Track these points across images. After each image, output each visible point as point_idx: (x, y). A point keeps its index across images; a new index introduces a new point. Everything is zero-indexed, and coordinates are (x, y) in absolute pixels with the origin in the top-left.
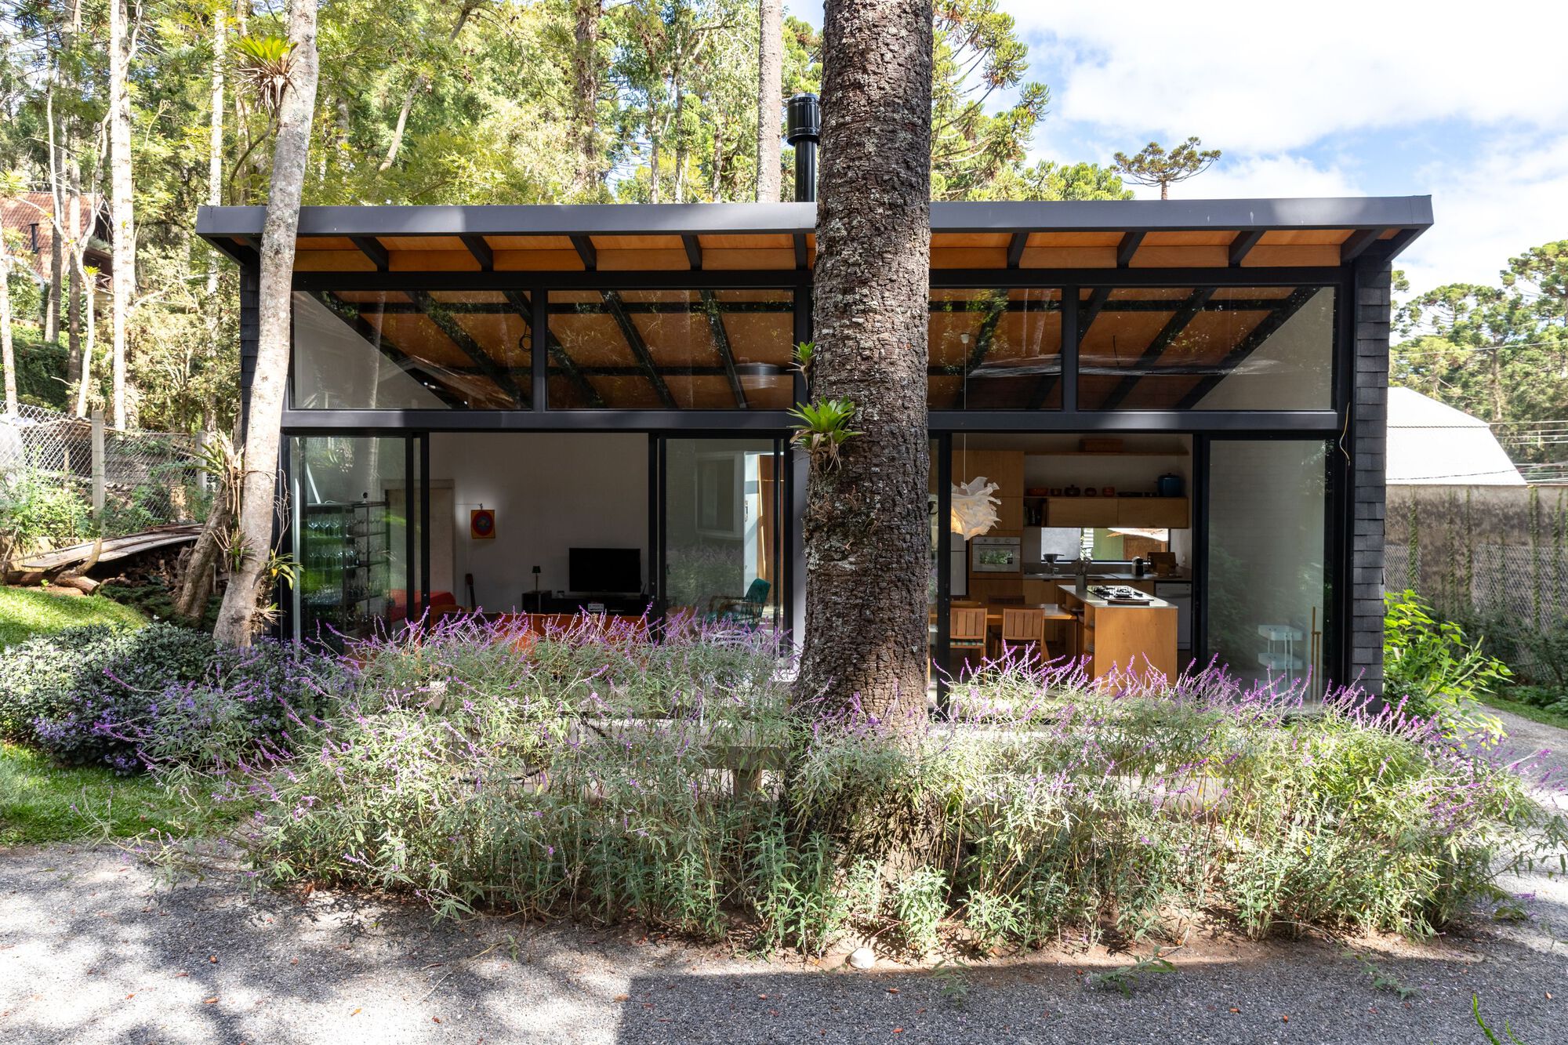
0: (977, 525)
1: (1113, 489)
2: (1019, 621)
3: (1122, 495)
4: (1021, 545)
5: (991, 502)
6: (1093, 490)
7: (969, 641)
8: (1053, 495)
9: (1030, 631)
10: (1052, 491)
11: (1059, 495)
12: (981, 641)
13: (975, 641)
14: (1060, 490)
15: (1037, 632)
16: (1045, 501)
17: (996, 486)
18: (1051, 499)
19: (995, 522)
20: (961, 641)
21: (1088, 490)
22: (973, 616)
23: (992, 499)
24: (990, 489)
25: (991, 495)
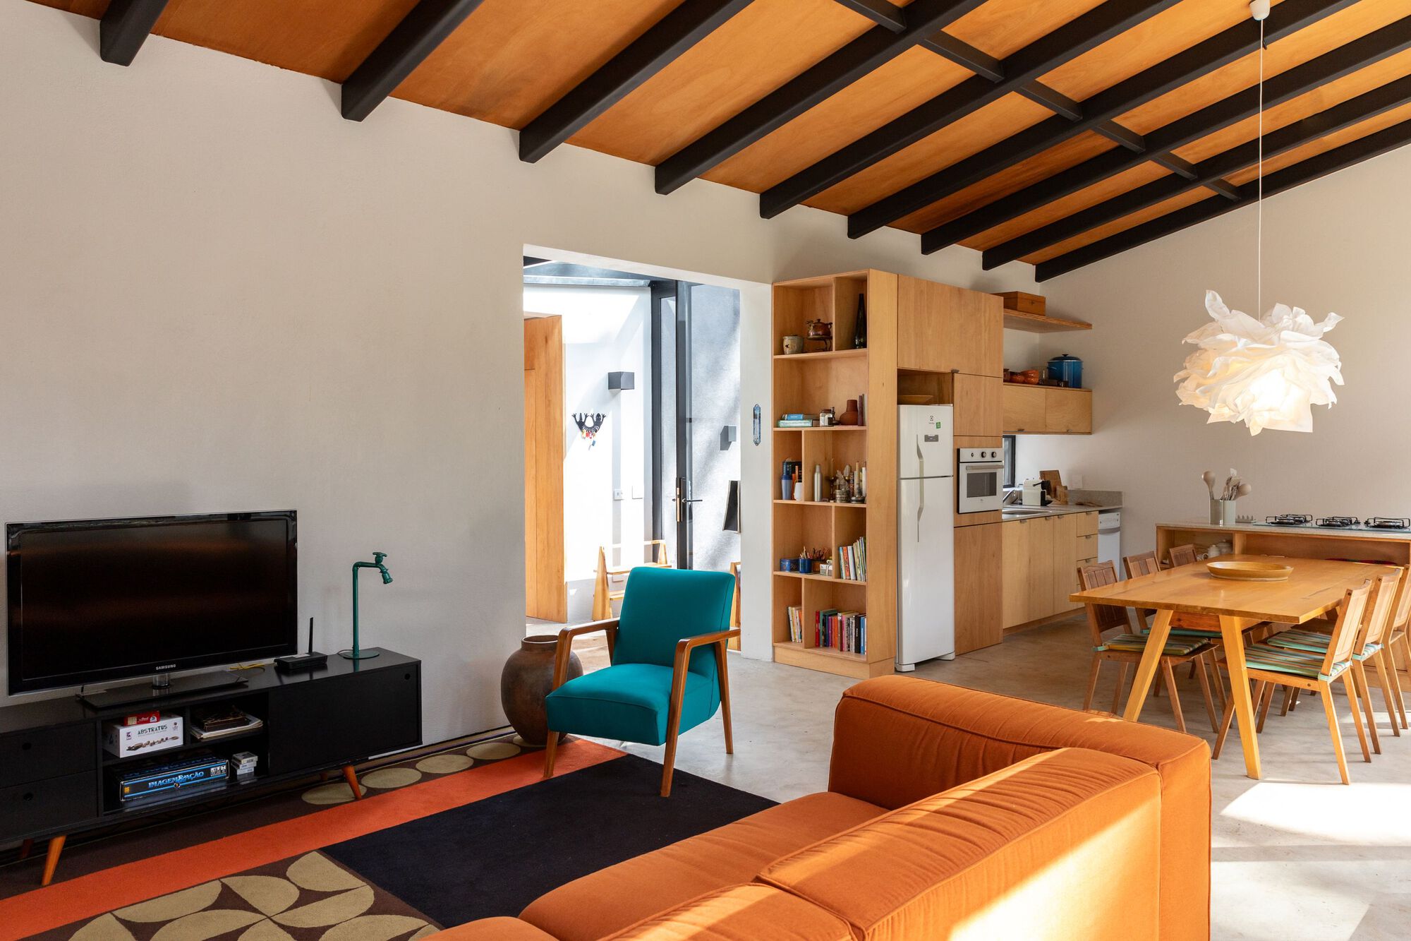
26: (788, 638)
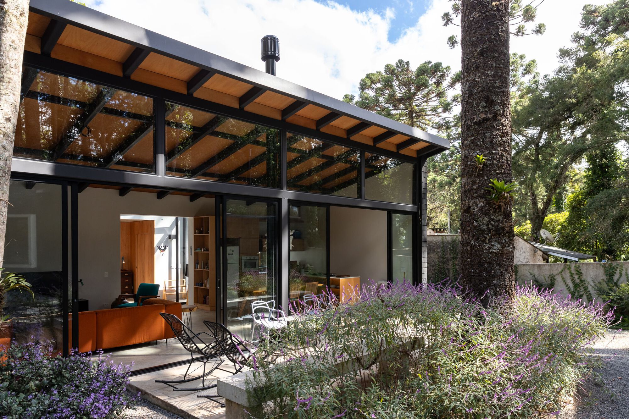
4: (258, 259)
26: (198, 303)
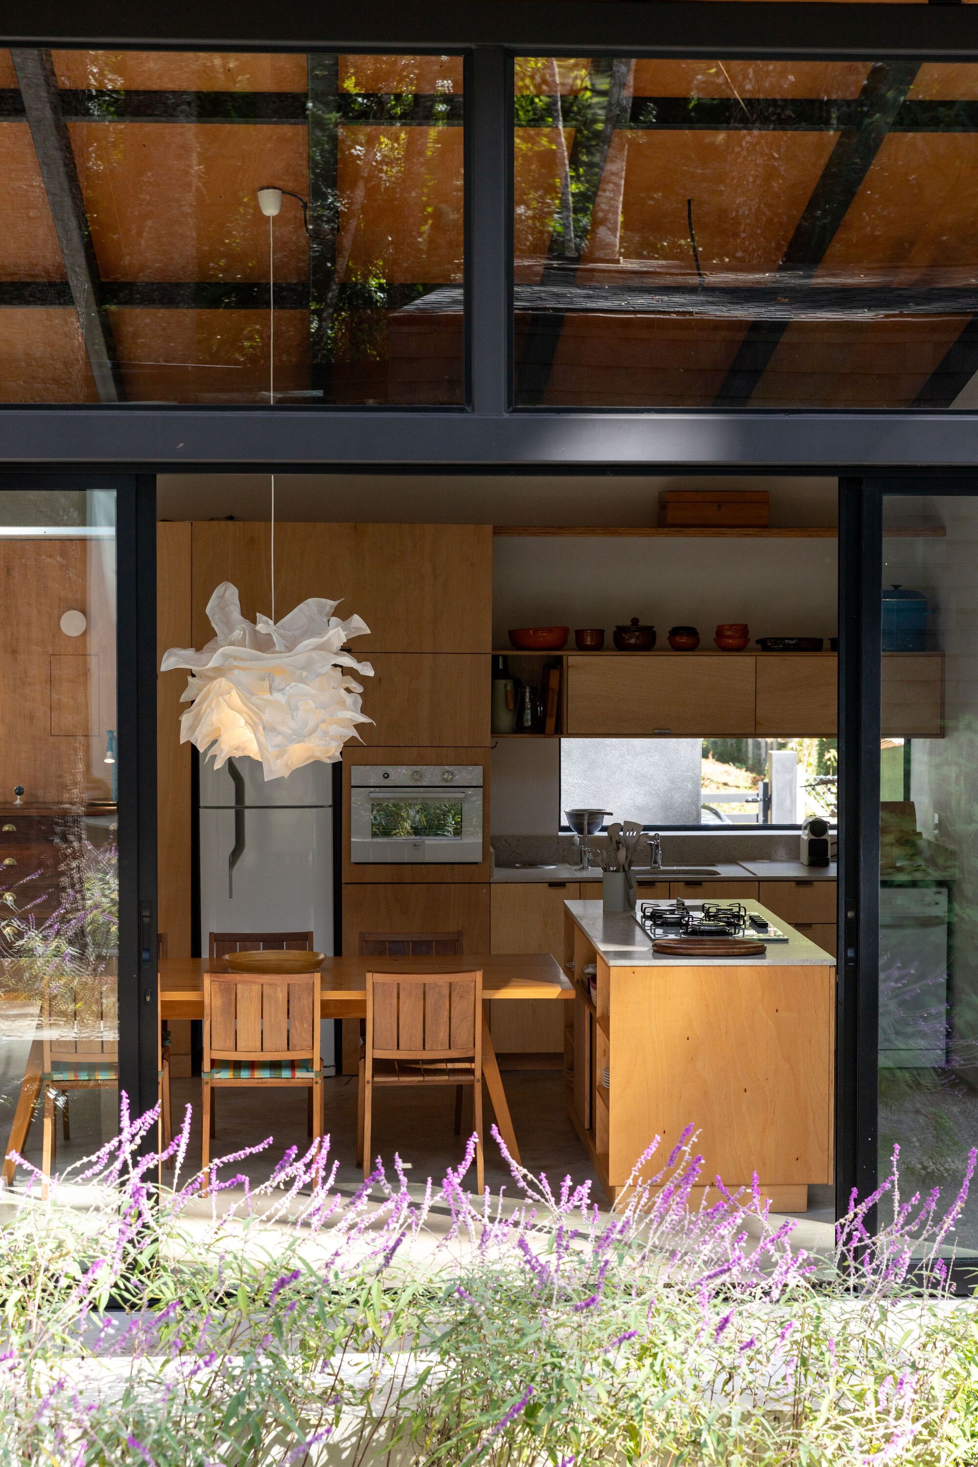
0: (300, 736)
1: (743, 630)
2: (410, 1008)
3: (768, 645)
4: (484, 787)
5: (346, 671)
6: (692, 632)
7: (275, 1066)
8: (582, 647)
9: (443, 1035)
10: (580, 634)
11: (598, 646)
12: (307, 1065)
13: (293, 1065)
14: (599, 634)
15: (462, 1035)
16: (557, 664)
17: (359, 625)
18: (574, 660)
19: (359, 727)
20: (252, 1065)
21: (676, 632)
22: (282, 996)
23: (347, 661)
24: (338, 634)
25: (346, 649)
